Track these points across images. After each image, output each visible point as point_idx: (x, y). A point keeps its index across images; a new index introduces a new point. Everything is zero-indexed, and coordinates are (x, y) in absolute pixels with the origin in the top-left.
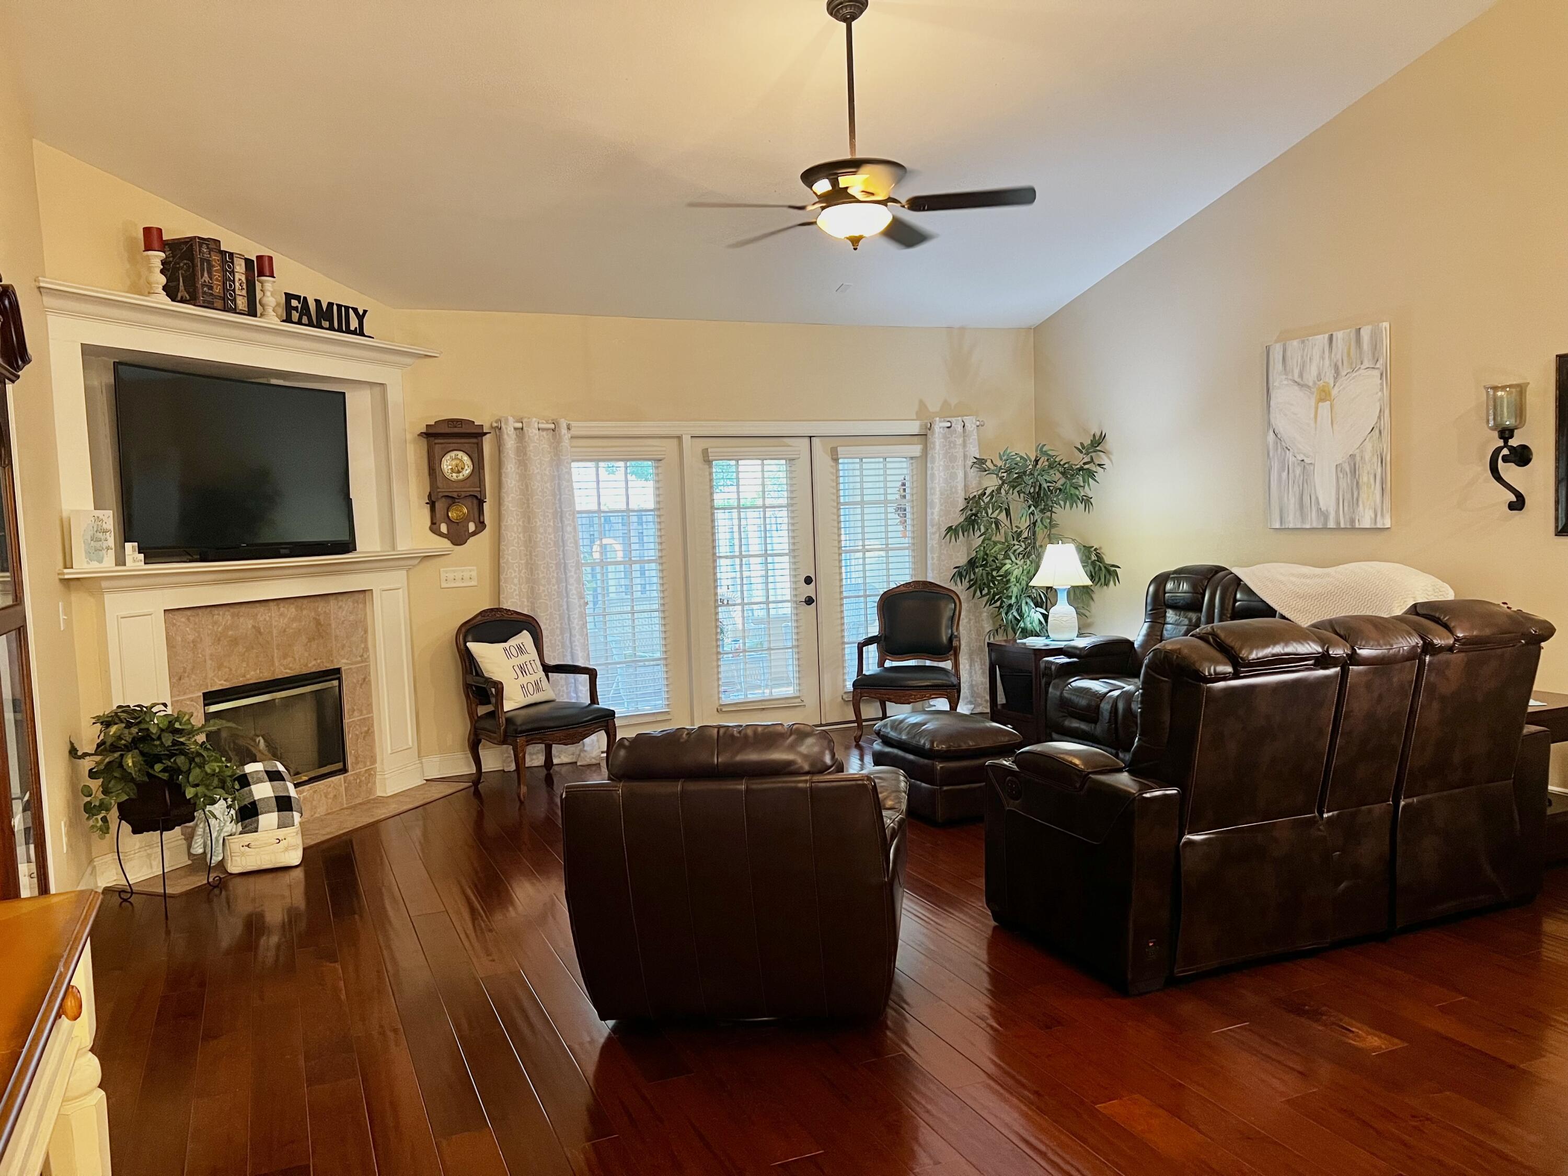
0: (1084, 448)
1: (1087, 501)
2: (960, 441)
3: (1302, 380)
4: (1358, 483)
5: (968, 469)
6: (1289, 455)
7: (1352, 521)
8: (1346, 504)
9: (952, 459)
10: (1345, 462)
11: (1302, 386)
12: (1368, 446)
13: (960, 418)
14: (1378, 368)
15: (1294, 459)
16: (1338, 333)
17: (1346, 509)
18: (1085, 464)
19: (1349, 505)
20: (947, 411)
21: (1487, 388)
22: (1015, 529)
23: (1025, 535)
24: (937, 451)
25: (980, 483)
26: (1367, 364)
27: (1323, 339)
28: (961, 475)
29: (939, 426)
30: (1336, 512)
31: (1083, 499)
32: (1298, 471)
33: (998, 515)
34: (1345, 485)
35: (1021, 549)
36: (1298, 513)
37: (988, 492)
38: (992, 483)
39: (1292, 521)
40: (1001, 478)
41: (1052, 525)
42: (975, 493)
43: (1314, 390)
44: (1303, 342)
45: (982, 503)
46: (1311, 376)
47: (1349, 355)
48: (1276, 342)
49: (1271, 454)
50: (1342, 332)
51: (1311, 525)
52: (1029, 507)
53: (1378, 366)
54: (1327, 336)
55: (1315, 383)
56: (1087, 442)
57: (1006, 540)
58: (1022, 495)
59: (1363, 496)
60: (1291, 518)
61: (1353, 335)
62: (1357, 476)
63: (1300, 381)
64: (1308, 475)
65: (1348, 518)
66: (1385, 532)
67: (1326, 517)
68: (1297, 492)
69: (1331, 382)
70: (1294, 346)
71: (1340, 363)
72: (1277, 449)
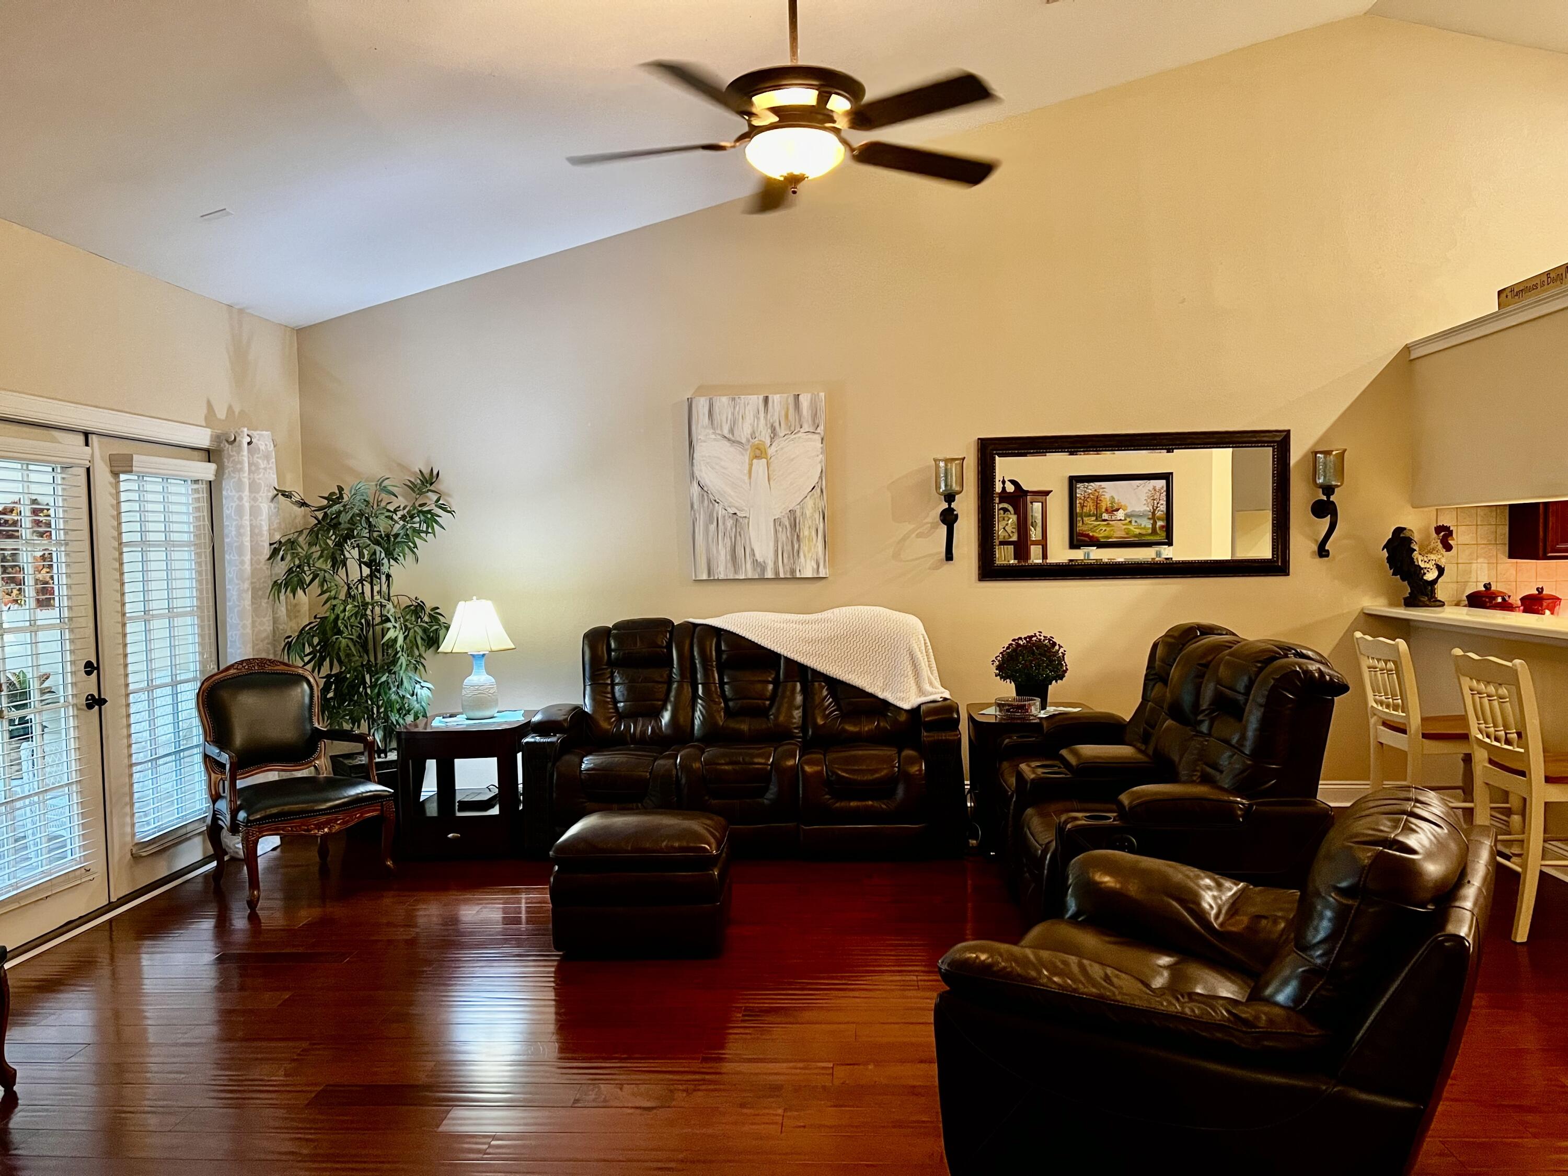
0: (414, 485)
3: (733, 435)
4: (798, 536)
5: (270, 504)
6: (719, 509)
7: (793, 571)
8: (785, 555)
10: (784, 517)
11: (734, 442)
12: (810, 503)
14: (819, 433)
15: (724, 511)
16: (775, 396)
17: (785, 559)
18: (421, 505)
19: (789, 557)
21: (935, 460)
26: (806, 427)
27: (757, 400)
28: (264, 509)
30: (775, 563)
32: (730, 523)
34: (784, 539)
36: (730, 565)
39: (722, 571)
43: (747, 447)
44: (734, 399)
46: (744, 432)
47: (787, 416)
48: (700, 396)
49: (695, 507)
50: (778, 395)
51: (746, 575)
53: (819, 430)
54: (761, 397)
55: (748, 441)
56: (417, 480)
59: (804, 548)
60: (721, 568)
61: (791, 400)
62: (797, 530)
63: (730, 436)
64: (742, 528)
65: (788, 568)
66: (824, 581)
67: (763, 569)
68: (729, 544)
69: (768, 442)
70: (722, 402)
71: (777, 424)
72: (703, 501)
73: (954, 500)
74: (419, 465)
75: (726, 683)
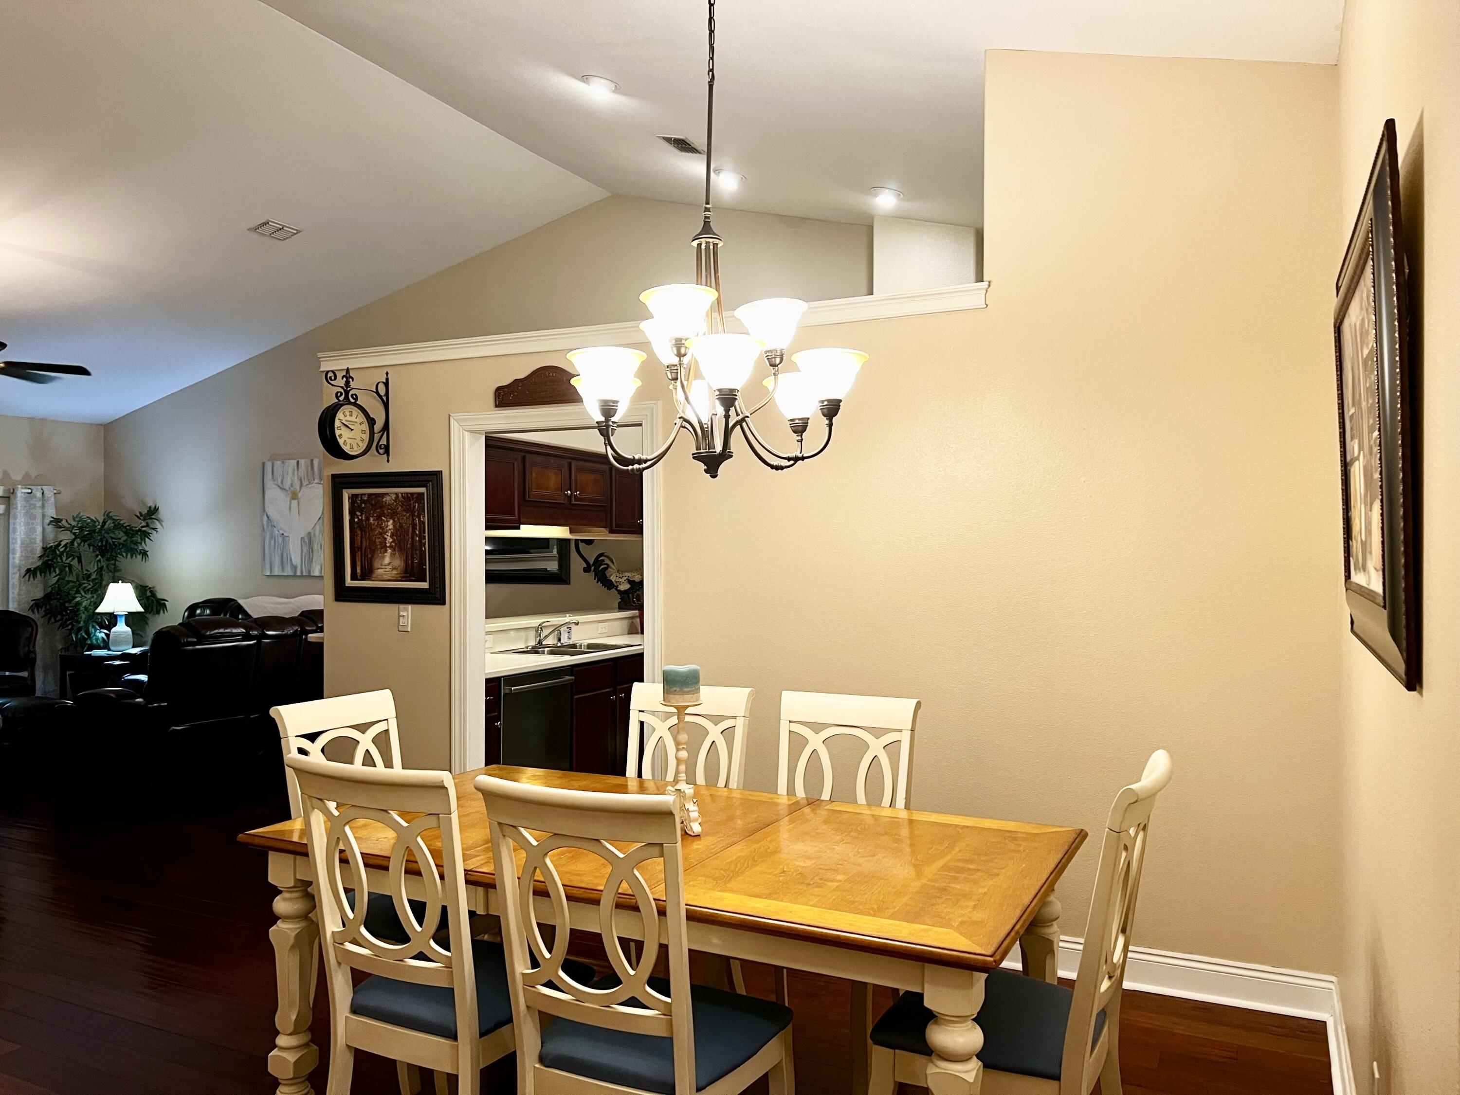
0: (141, 516)
1: (144, 554)
2: (39, 504)
4: (312, 549)
5: (46, 526)
6: (275, 530)
7: (309, 571)
8: (306, 562)
9: (33, 517)
10: (306, 537)
11: (283, 489)
12: (318, 528)
13: (39, 487)
15: (278, 533)
16: (302, 461)
17: (306, 565)
18: (143, 527)
20: (28, 481)
22: (85, 572)
23: (93, 576)
24: (18, 511)
25: (56, 536)
26: (316, 481)
27: (293, 463)
28: (39, 529)
29: (21, 492)
30: (301, 566)
31: (141, 552)
32: (280, 540)
33: (71, 561)
34: (305, 550)
35: (90, 587)
36: (280, 566)
37: (63, 543)
38: (66, 537)
39: (277, 571)
40: (74, 534)
41: (116, 570)
42: (52, 544)
43: (289, 492)
44: (283, 463)
45: (58, 552)
46: (288, 483)
47: (308, 473)
48: (269, 460)
49: (265, 529)
50: (304, 460)
51: (287, 573)
52: (97, 556)
53: (322, 482)
54: (296, 461)
55: (289, 488)
56: (145, 511)
57: (78, 580)
58: (91, 548)
59: (315, 557)
60: (276, 568)
61: (309, 463)
62: (312, 545)
63: (282, 486)
64: (286, 543)
65: (307, 569)
67: (295, 569)
68: (280, 554)
69: (298, 488)
70: (278, 465)
71: (303, 479)
72: (268, 526)
74: (151, 504)
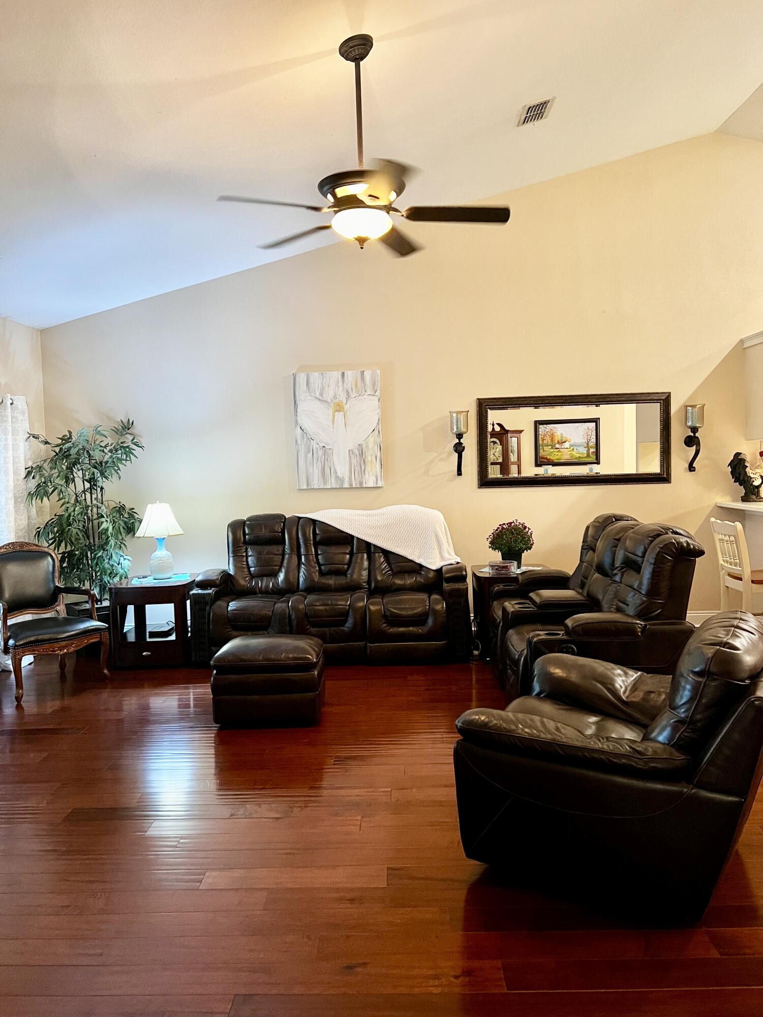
0: (118, 430)
3: (322, 397)
4: (364, 461)
7: (361, 483)
8: (356, 473)
10: (355, 448)
11: (323, 401)
12: (371, 440)
13: (18, 397)
14: (376, 396)
15: (317, 445)
16: (349, 372)
17: (356, 476)
18: (122, 443)
19: (358, 474)
21: (450, 412)
27: (337, 375)
28: (22, 448)
30: (349, 478)
32: (321, 452)
34: (355, 463)
36: (321, 480)
44: (322, 374)
45: (46, 473)
46: (329, 395)
47: (356, 385)
48: (301, 372)
49: (299, 442)
50: (351, 372)
51: (331, 485)
53: (377, 394)
54: (340, 373)
55: (332, 400)
56: (121, 426)
59: (368, 468)
60: (316, 482)
61: (359, 374)
62: (364, 457)
63: (321, 398)
64: (328, 456)
65: (358, 481)
66: (381, 489)
67: (342, 481)
68: (320, 467)
70: (315, 376)
71: (350, 390)
72: (303, 439)
73: (462, 438)
74: (121, 417)
75: (320, 554)
